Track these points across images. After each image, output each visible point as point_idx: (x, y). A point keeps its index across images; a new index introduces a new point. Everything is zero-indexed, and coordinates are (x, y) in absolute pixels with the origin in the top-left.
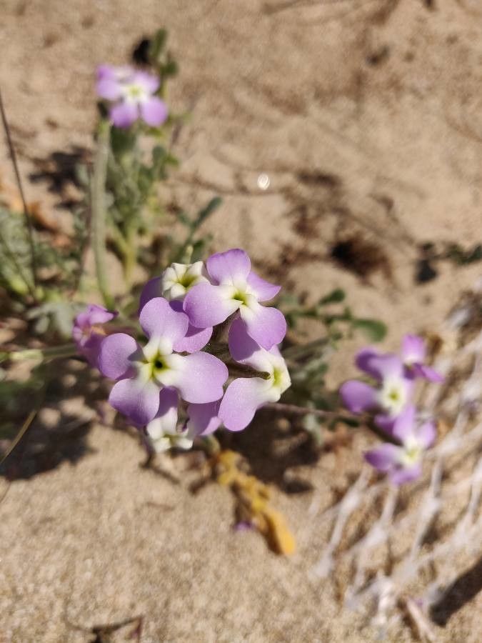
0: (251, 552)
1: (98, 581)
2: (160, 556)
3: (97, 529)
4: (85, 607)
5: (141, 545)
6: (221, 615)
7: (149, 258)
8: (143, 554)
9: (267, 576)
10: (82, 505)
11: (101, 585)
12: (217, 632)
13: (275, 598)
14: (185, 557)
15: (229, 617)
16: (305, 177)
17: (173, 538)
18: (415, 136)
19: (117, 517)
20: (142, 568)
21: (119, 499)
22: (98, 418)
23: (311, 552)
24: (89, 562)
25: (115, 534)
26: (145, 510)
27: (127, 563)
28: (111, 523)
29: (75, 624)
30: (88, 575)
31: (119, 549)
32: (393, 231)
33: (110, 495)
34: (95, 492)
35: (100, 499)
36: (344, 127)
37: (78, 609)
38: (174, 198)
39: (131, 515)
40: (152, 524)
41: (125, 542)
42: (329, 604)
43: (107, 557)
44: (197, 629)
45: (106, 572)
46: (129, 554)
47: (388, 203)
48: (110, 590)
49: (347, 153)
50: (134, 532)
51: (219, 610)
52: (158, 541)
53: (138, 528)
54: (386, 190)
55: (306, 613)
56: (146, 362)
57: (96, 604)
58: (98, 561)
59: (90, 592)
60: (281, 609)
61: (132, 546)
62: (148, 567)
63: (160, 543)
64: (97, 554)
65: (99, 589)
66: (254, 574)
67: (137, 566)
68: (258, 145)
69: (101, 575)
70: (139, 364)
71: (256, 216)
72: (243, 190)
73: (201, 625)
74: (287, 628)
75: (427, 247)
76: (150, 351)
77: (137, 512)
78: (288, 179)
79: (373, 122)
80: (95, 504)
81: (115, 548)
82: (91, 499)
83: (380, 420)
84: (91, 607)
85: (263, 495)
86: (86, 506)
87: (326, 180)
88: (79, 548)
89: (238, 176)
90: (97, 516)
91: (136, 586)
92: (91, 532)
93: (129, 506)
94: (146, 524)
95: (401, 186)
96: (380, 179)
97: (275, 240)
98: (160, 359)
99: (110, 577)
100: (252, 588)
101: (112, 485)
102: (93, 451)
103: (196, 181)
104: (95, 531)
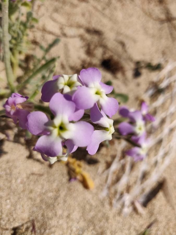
0: (77, 190)
1: (13, 209)
2: (40, 195)
3: (10, 187)
4: (9, 220)
5: (31, 192)
6: (68, 217)
7: (24, 65)
8: (32, 195)
9: (84, 199)
10: (3, 177)
11: (15, 210)
12: (67, 223)
13: (88, 207)
14: (50, 194)
15: (71, 216)
16: (88, 31)
17: (45, 188)
18: (131, 16)
19: (19, 181)
20: (32, 201)
21: (19, 173)
22: (6, 138)
23: (100, 188)
24: (8, 201)
25: (19, 188)
26: (31, 177)
27: (25, 199)
28: (17, 184)
29: (5, 227)
30: (8, 206)
31: (22, 194)
32: (124, 56)
33: (15, 171)
34: (8, 171)
35: (11, 174)
36: (104, 9)
37: (5, 221)
38: (34, 37)
39: (25, 180)
40: (35, 182)
41: (24, 191)
42: (107, 206)
43: (16, 198)
44: (59, 224)
45: (17, 204)
46: (26, 196)
47: (123, 44)
48: (19, 212)
49: (105, 21)
50: (27, 187)
51: (67, 215)
52: (38, 189)
53: (29, 185)
54: (121, 38)
55: (100, 211)
56: (55, 127)
57: (13, 218)
58: (13, 200)
59: (10, 214)
60: (90, 211)
61: (27, 192)
62: (35, 201)
63: (39, 190)
64: (12, 197)
65: (14, 212)
66: (80, 199)
67: (30, 200)
68: (69, 15)
69: (14, 206)
70: (51, 128)
71: (70, 47)
72: (65, 35)
73: (61, 222)
74: (93, 217)
75: (138, 63)
76: (57, 122)
77: (28, 178)
78: (82, 31)
79: (115, 8)
80: (8, 176)
81: (19, 194)
82: (6, 174)
83: (134, 138)
84: (11, 220)
85: (79, 166)
86: (5, 178)
87: (97, 32)
88: (3, 195)
89: (61, 29)
90: (10, 182)
91: (30, 209)
92: (8, 188)
93: (25, 176)
94: (32, 183)
95: (127, 37)
96: (118, 33)
97: (79, 58)
98: (62, 126)
99: (18, 206)
100: (79, 204)
101: (16, 167)
102: (6, 153)
103: (44, 30)
104: (10, 188)
